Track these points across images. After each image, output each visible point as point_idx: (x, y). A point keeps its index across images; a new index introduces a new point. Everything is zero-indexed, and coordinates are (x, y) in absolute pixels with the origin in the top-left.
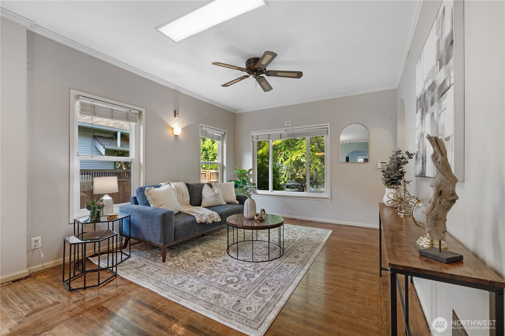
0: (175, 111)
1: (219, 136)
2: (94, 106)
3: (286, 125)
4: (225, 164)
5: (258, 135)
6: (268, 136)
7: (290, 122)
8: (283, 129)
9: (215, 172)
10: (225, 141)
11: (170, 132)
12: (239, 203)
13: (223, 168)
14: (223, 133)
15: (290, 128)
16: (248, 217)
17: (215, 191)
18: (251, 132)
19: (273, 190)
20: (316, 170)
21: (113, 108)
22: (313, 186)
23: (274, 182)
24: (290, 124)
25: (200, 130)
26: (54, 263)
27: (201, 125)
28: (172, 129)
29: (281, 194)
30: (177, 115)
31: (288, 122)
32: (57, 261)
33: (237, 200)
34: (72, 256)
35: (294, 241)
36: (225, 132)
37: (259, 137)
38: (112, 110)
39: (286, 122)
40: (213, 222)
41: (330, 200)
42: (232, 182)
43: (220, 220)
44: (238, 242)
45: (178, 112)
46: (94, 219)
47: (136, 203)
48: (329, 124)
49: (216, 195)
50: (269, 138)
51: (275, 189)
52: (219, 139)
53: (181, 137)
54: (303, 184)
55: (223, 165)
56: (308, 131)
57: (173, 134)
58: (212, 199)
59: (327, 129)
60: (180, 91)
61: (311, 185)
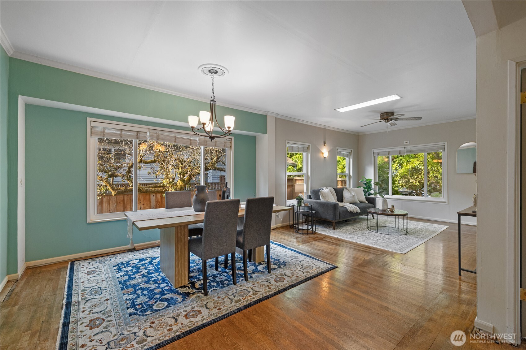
0: (324, 142)
1: (347, 154)
2: (292, 147)
3: (405, 143)
4: (351, 174)
5: (379, 152)
6: (388, 152)
7: (408, 141)
8: (402, 147)
9: (340, 180)
10: (351, 157)
11: (321, 155)
12: (368, 203)
13: (350, 177)
14: (350, 152)
15: (409, 146)
16: (382, 209)
17: (352, 194)
18: (373, 150)
19: (392, 194)
20: (436, 177)
21: (299, 146)
22: (431, 193)
23: (393, 189)
24: (408, 143)
25: (337, 152)
26: (282, 225)
27: (337, 148)
28: (323, 153)
29: (400, 198)
30: (325, 144)
31: (407, 141)
32: (283, 224)
33: (366, 200)
34: (294, 222)
35: (414, 229)
36: (351, 151)
37: (380, 153)
38: (298, 147)
39: (405, 142)
40: (357, 212)
41: (447, 204)
42: (362, 188)
43: (360, 212)
44: (371, 226)
45: (326, 142)
46: (299, 205)
47: (311, 198)
48: (446, 143)
49: (353, 196)
50: (389, 154)
51: (393, 194)
52: (347, 156)
53: (327, 158)
54: (418, 191)
55: (350, 175)
56: (426, 148)
57: (323, 156)
58: (350, 199)
59: (444, 147)
60: (327, 128)
61: (429, 192)
